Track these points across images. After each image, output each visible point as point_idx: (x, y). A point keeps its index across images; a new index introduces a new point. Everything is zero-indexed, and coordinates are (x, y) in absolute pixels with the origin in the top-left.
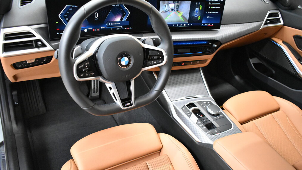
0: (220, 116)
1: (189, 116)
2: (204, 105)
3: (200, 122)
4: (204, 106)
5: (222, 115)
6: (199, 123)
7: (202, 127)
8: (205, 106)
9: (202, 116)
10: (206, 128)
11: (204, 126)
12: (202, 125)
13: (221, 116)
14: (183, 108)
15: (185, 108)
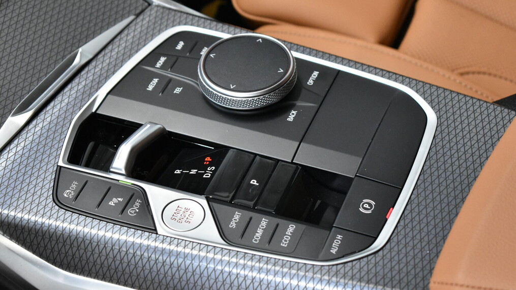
0: (309, 89)
1: (145, 221)
2: (166, 85)
3: (237, 216)
4: (178, 90)
5: (316, 73)
6: (233, 224)
7: (272, 236)
8: (180, 84)
9: (216, 162)
10: (303, 227)
11: (282, 222)
12: (264, 222)
13: (310, 82)
14: (68, 194)
15: (74, 185)
